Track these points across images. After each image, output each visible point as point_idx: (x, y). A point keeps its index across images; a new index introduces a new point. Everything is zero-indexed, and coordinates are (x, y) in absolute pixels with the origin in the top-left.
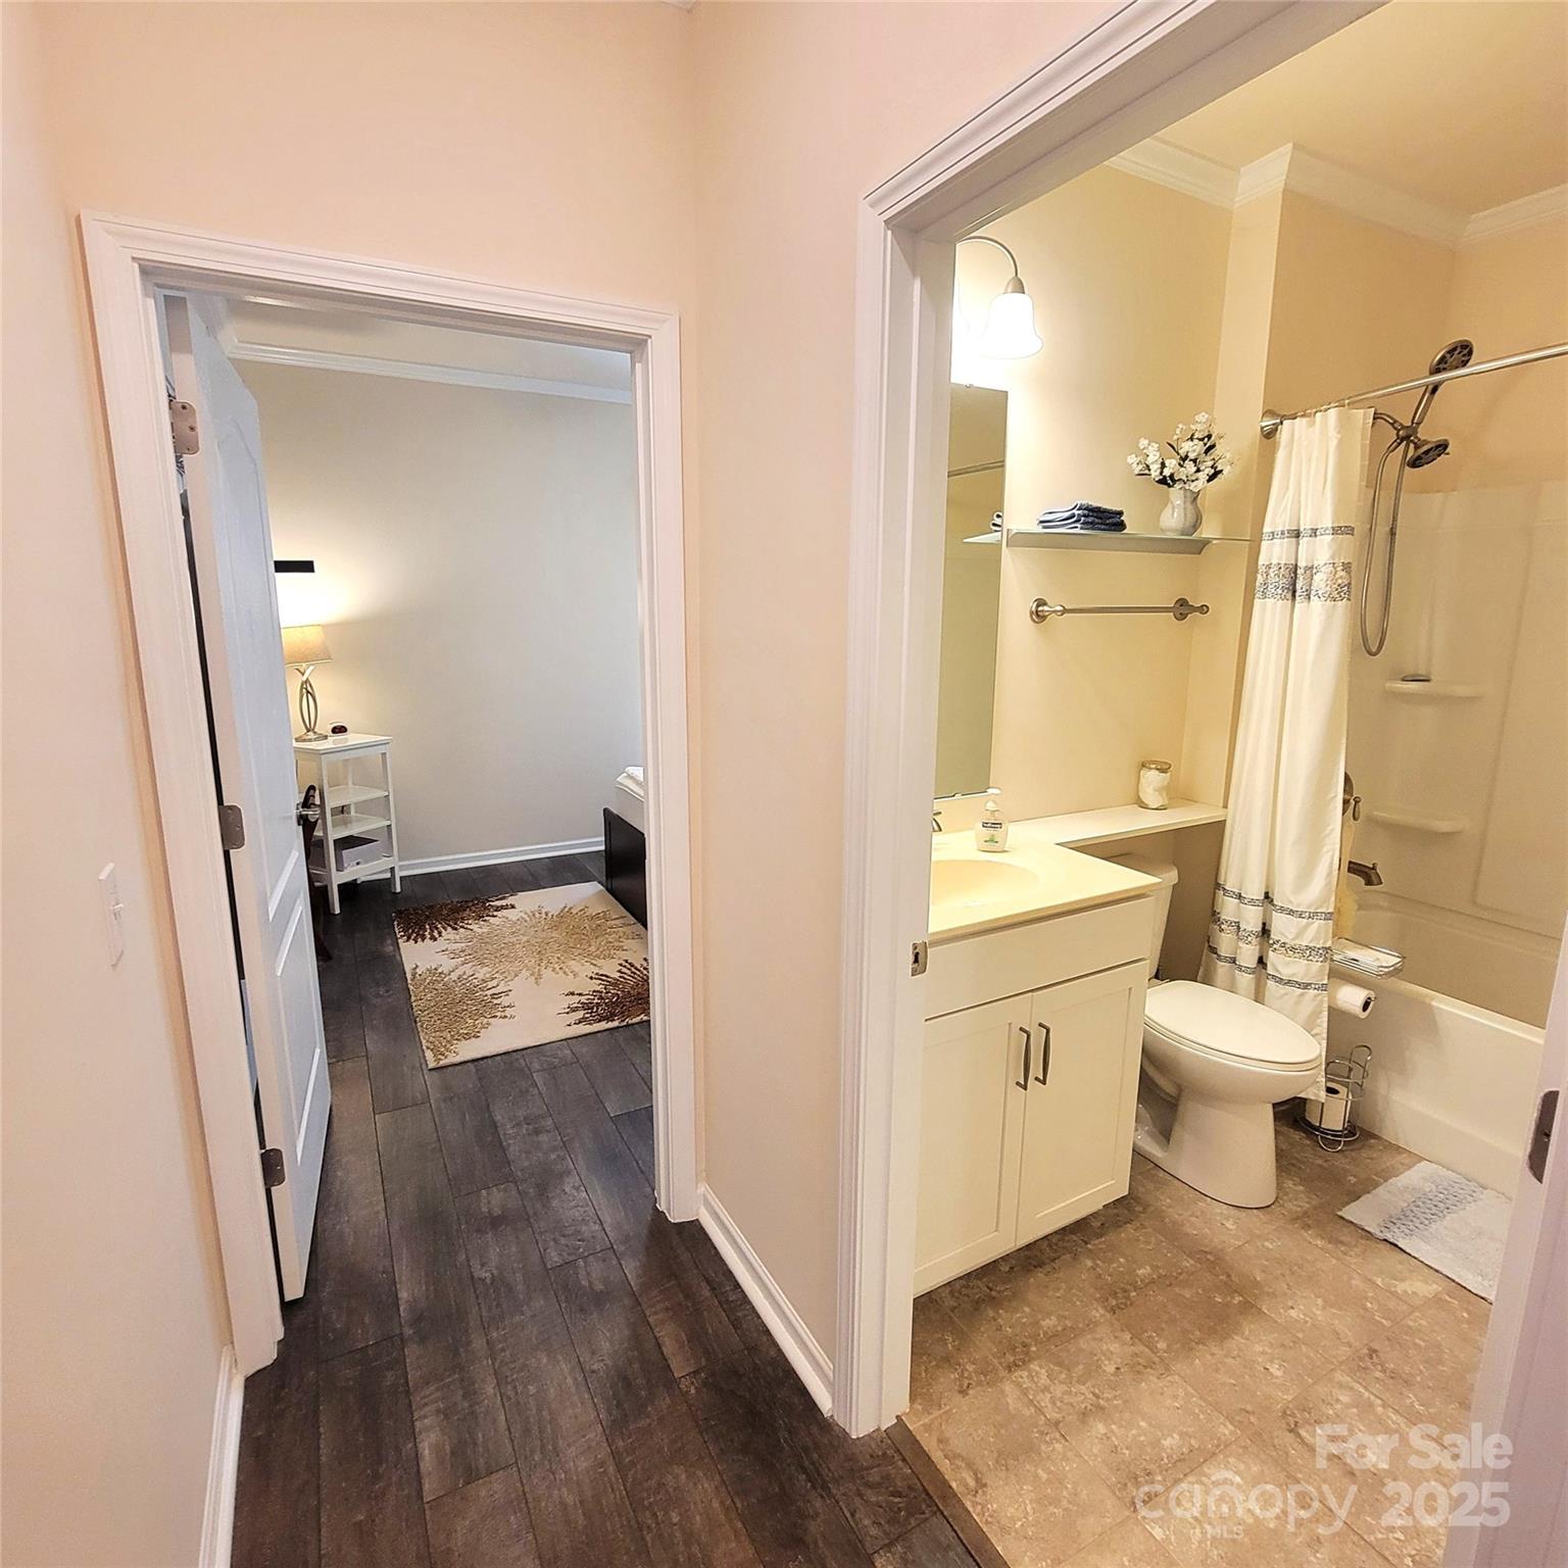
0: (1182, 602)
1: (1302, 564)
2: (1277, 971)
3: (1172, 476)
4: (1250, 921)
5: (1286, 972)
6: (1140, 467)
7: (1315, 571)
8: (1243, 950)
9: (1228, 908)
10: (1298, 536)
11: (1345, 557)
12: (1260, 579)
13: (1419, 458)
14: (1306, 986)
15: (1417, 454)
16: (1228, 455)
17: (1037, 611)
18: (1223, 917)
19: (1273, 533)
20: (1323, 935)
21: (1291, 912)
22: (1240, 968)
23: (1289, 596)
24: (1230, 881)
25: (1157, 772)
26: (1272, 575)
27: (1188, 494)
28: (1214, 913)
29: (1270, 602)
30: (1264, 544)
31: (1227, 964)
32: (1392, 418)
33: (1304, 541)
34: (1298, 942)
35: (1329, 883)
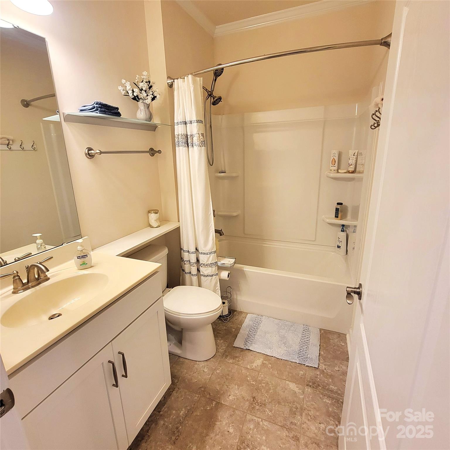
0: (152, 149)
1: (189, 134)
2: (204, 273)
3: (137, 96)
4: (193, 259)
5: (206, 273)
6: (124, 92)
7: (193, 136)
8: (193, 269)
9: (186, 256)
10: (186, 124)
11: (202, 132)
12: (176, 140)
13: (215, 102)
14: (212, 276)
15: (214, 100)
16: (157, 90)
17: (88, 153)
18: (184, 260)
19: (178, 122)
20: (214, 259)
21: (204, 254)
22: (192, 275)
23: (187, 146)
24: (185, 247)
25: (154, 214)
26: (180, 138)
27: (145, 105)
28: (182, 258)
29: (181, 148)
30: (176, 127)
31: (189, 275)
32: (206, 88)
33: (188, 125)
34: (208, 263)
35: (213, 242)
